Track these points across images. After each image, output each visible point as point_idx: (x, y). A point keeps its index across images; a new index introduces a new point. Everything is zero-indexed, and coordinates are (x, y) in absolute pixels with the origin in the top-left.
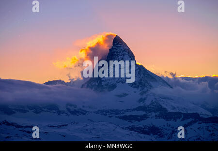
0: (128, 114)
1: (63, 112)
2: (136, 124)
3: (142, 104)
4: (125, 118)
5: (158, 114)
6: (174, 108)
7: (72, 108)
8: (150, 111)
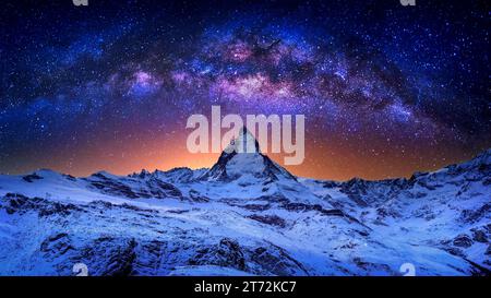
0: (251, 203)
1: (187, 199)
2: (258, 213)
3: (265, 194)
4: (248, 207)
5: (281, 204)
6: (297, 199)
7: (195, 195)
8: (273, 201)
